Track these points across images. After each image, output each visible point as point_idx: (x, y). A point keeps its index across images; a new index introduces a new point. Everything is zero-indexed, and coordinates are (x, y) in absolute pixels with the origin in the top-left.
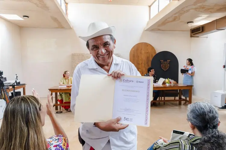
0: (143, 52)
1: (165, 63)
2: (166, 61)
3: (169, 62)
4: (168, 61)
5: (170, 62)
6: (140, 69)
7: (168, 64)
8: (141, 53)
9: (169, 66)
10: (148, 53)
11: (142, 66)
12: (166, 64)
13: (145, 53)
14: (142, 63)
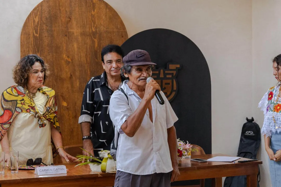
0: (76, 30)
1: (162, 76)
2: (166, 67)
3: (175, 72)
4: (172, 67)
5: (178, 70)
6: (64, 99)
7: (172, 79)
8: (67, 34)
9: (175, 88)
10: (94, 34)
11: (72, 86)
12: (165, 78)
13: (83, 34)
14: (71, 77)
